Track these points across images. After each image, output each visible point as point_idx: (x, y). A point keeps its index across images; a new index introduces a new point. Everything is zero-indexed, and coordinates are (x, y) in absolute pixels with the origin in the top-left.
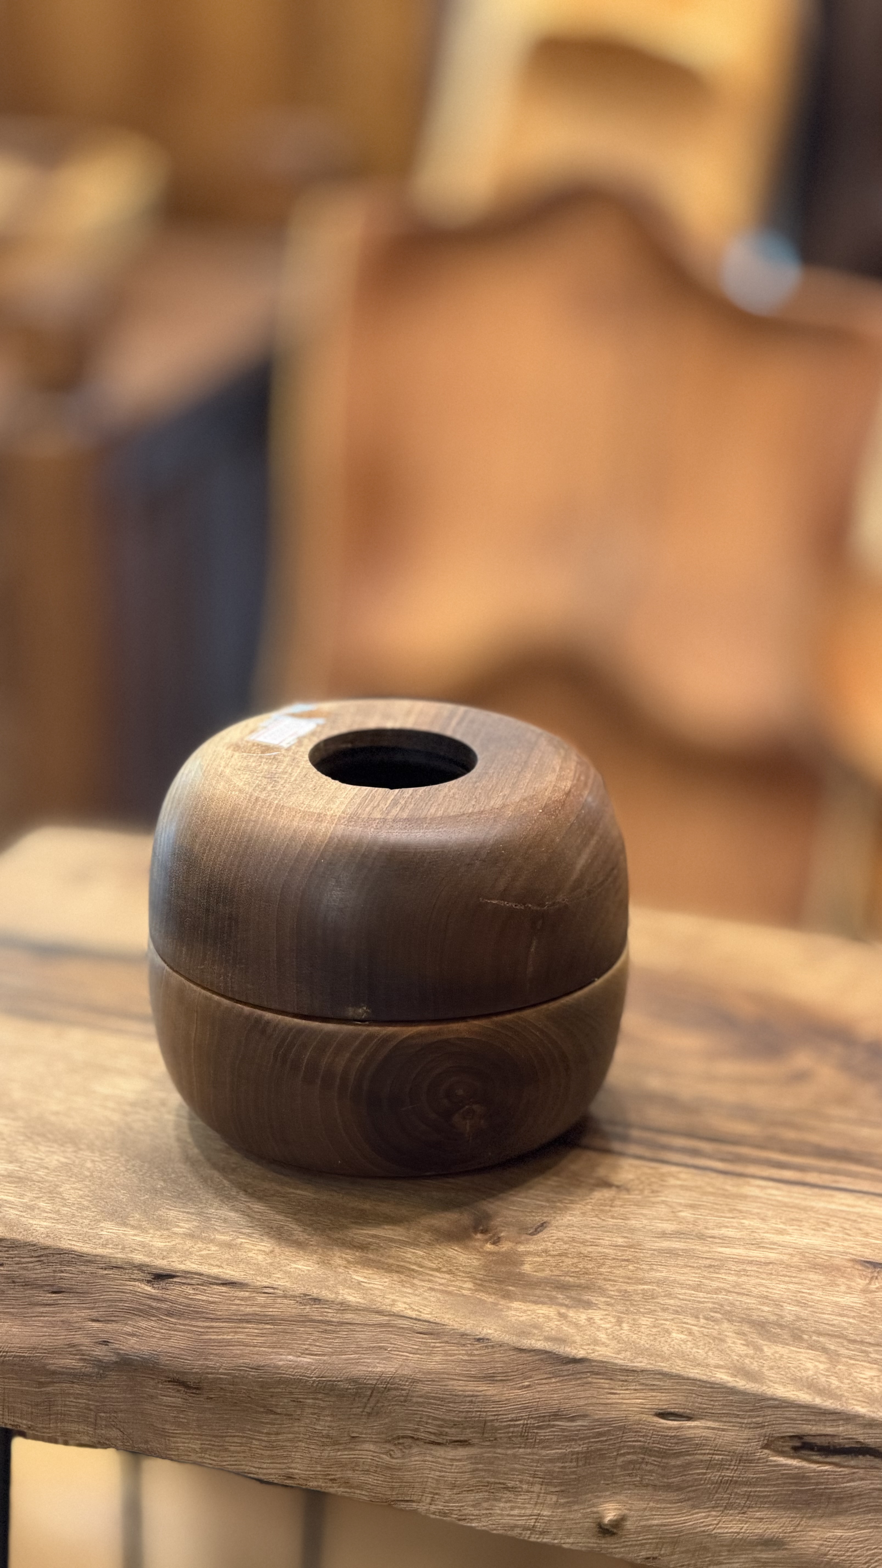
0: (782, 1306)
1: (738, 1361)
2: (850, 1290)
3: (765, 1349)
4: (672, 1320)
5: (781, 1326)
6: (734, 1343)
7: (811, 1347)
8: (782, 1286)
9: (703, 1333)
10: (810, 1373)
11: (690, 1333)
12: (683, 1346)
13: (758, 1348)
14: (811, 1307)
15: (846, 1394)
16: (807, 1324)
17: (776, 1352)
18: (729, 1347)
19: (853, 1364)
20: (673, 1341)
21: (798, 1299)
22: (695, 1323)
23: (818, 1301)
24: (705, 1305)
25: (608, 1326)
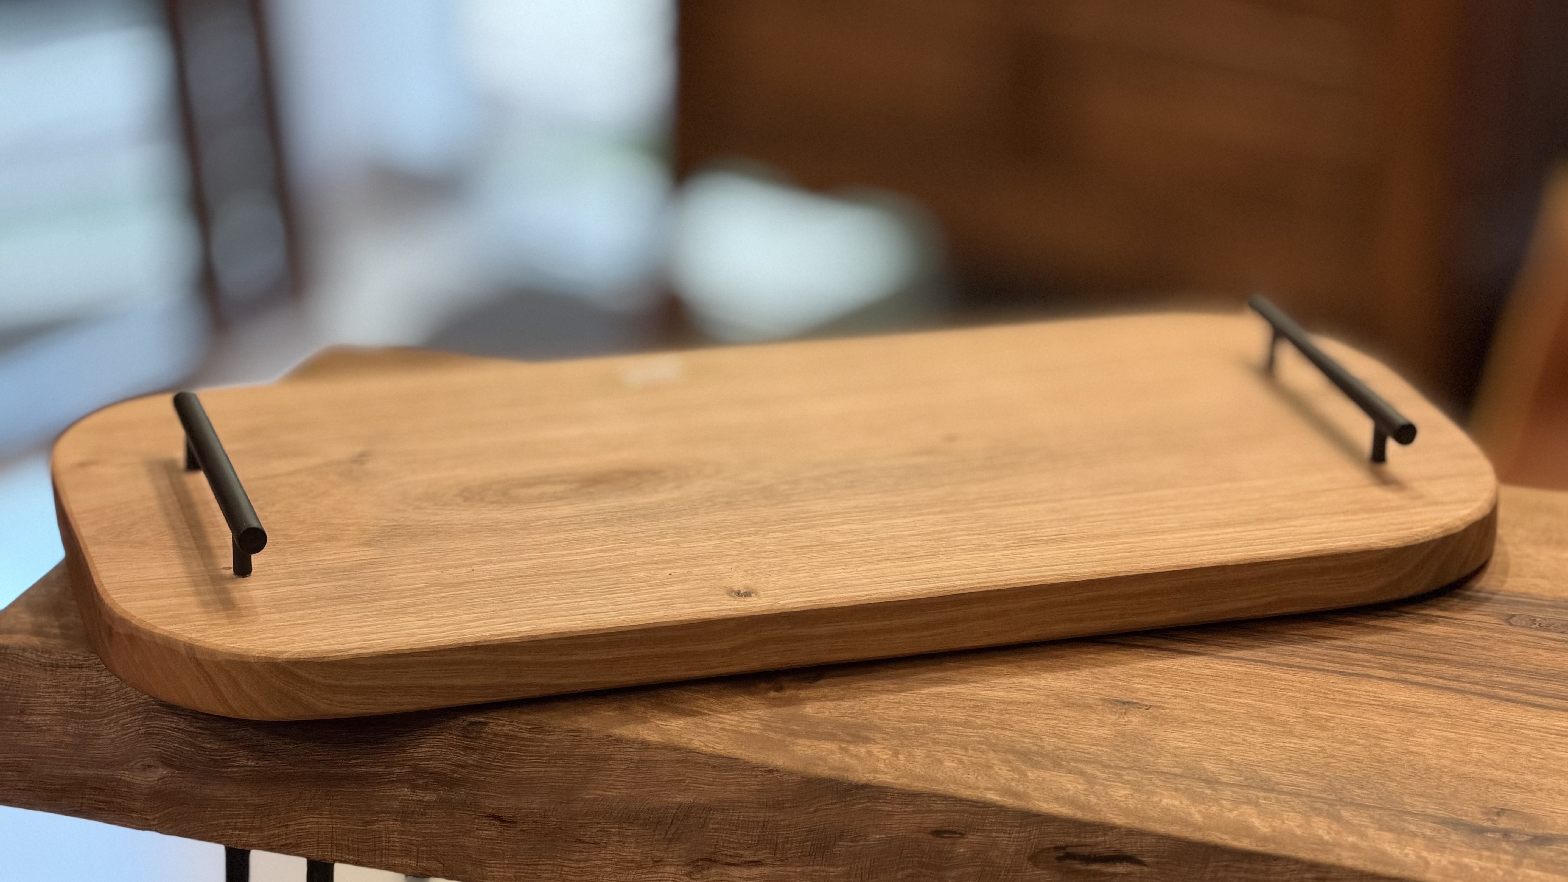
0: (1041, 739)
1: (1004, 784)
2: (1102, 724)
3: (1030, 774)
4: (944, 751)
5: (1042, 755)
6: (1000, 769)
7: (1070, 772)
8: (1039, 722)
9: (971, 762)
10: (1071, 792)
11: (960, 762)
12: (955, 773)
13: (1023, 774)
14: (1067, 738)
15: (1105, 809)
16: (1065, 753)
17: (1039, 776)
18: (997, 772)
19: (1109, 785)
20: (945, 768)
21: (1056, 732)
22: (964, 753)
23: (1074, 733)
24: (972, 738)
25: (885, 757)
